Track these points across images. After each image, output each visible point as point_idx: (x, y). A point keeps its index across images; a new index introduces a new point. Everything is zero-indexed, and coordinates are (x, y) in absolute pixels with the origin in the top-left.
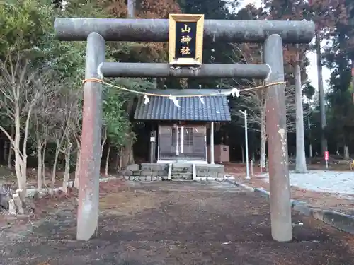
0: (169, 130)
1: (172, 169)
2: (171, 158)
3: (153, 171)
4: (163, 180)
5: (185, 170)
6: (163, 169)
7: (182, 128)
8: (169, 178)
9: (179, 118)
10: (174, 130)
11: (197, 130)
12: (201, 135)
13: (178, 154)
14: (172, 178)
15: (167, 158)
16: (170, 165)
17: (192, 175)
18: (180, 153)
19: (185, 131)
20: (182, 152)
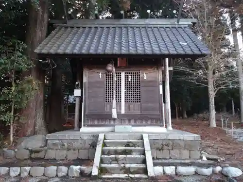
0: (100, 75)
1: (104, 145)
2: (104, 123)
3: (69, 149)
4: (82, 173)
5: (128, 148)
6: (88, 146)
7: (123, 74)
8: (95, 172)
9: (116, 50)
10: (109, 76)
11: (146, 75)
12: (153, 84)
13: (115, 115)
14: (102, 170)
15: (97, 123)
16: (101, 137)
17: (144, 162)
18: (119, 114)
19: (127, 77)
20: (123, 112)
